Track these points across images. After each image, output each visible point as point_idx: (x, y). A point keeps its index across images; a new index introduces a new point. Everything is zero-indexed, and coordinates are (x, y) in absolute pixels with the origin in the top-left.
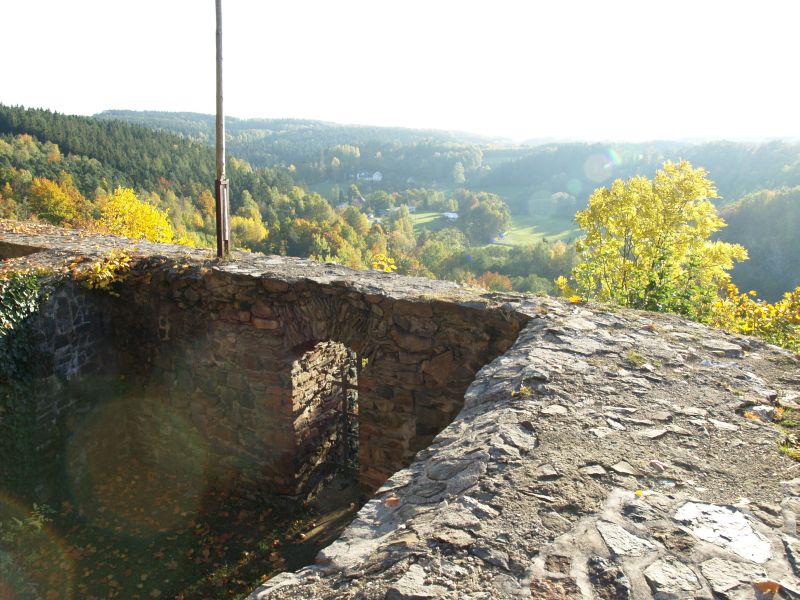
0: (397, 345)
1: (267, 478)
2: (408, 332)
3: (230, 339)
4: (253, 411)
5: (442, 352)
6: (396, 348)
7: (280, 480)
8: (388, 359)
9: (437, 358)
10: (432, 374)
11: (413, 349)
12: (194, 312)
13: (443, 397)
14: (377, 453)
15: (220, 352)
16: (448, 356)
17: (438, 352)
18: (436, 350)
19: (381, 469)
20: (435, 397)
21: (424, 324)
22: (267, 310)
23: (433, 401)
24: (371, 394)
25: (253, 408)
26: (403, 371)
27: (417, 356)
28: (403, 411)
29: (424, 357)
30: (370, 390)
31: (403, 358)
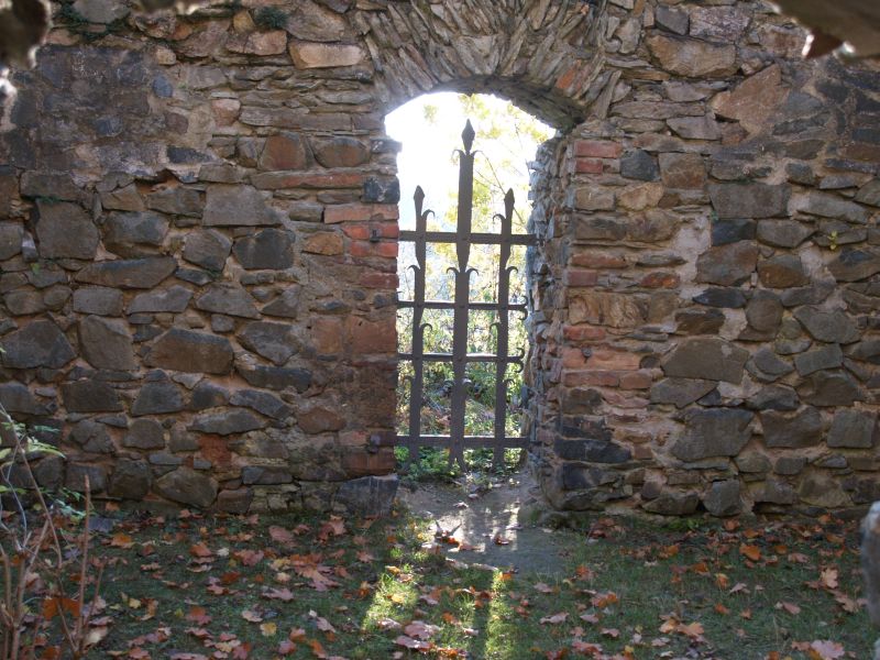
0: (660, 67)
1: (319, 442)
2: (687, 37)
3: (220, 104)
4: (289, 272)
5: (758, 70)
6: (657, 76)
7: (354, 439)
8: (643, 96)
9: (749, 81)
10: (738, 116)
11: (695, 72)
12: (103, 49)
13: (769, 156)
14: (617, 310)
15: (189, 139)
16: (771, 75)
17: (747, 69)
18: (744, 67)
19: (623, 344)
20: (751, 159)
21: (721, 18)
22: (334, 24)
23: (747, 166)
24: (607, 177)
25: (288, 264)
26: (680, 116)
27: (704, 85)
28: (679, 203)
29: (720, 84)
30: (606, 168)
31: (677, 91)
